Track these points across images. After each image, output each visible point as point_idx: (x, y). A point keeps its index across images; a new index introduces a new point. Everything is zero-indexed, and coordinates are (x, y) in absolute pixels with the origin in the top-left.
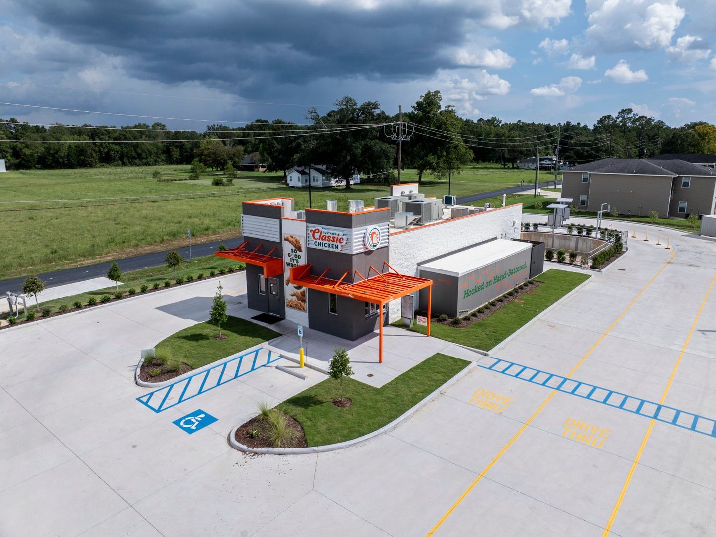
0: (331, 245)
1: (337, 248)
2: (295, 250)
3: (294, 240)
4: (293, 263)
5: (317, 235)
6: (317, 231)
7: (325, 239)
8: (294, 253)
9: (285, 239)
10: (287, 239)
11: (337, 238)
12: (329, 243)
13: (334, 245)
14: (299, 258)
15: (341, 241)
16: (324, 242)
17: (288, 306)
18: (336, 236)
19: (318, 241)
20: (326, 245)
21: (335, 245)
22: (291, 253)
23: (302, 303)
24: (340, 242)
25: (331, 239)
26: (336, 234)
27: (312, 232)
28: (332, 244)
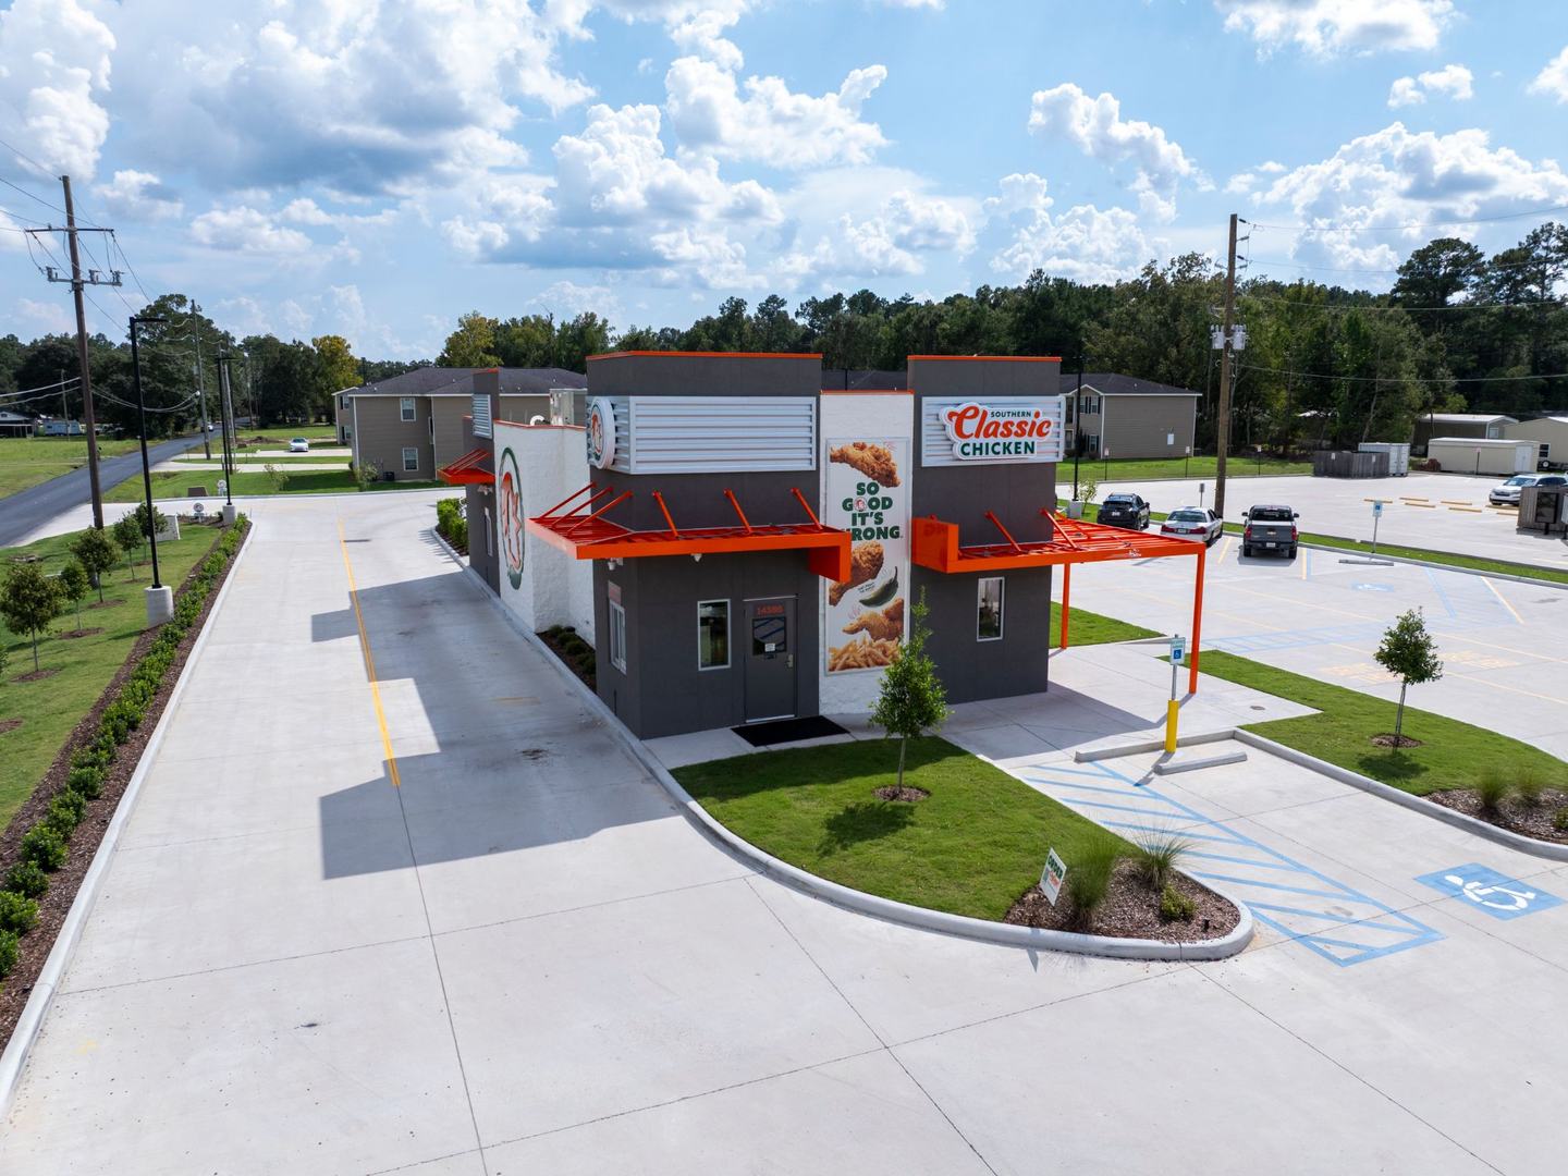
0: (1012, 448)
1: (1032, 451)
2: (870, 485)
3: (867, 455)
4: (863, 528)
5: (970, 426)
6: (971, 413)
7: (995, 434)
8: (868, 496)
9: (834, 459)
10: (840, 457)
11: (1034, 424)
12: (1007, 440)
13: (1022, 446)
14: (884, 507)
15: (1045, 430)
16: (991, 440)
17: (833, 669)
18: (1029, 420)
19: (972, 440)
20: (999, 449)
21: (1026, 444)
22: (855, 497)
23: (888, 644)
24: (1041, 434)
25: (1014, 429)
26: (1029, 414)
27: (955, 418)
28: (1017, 444)
